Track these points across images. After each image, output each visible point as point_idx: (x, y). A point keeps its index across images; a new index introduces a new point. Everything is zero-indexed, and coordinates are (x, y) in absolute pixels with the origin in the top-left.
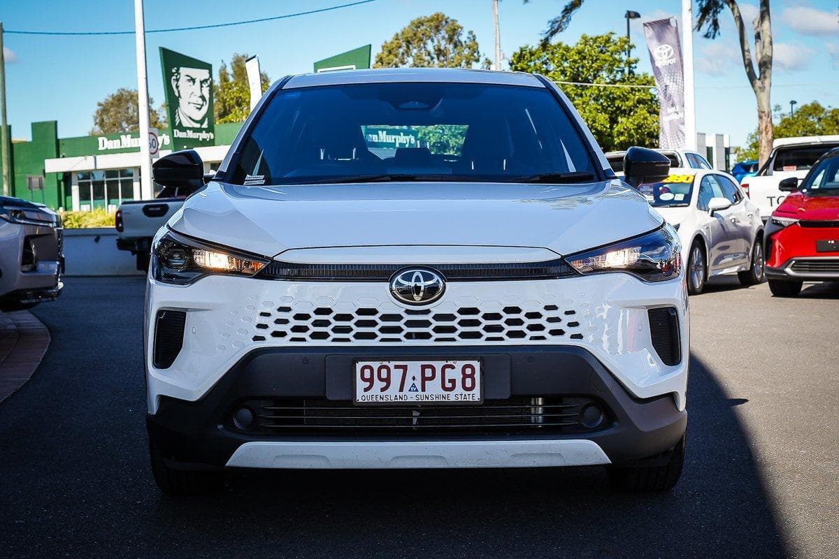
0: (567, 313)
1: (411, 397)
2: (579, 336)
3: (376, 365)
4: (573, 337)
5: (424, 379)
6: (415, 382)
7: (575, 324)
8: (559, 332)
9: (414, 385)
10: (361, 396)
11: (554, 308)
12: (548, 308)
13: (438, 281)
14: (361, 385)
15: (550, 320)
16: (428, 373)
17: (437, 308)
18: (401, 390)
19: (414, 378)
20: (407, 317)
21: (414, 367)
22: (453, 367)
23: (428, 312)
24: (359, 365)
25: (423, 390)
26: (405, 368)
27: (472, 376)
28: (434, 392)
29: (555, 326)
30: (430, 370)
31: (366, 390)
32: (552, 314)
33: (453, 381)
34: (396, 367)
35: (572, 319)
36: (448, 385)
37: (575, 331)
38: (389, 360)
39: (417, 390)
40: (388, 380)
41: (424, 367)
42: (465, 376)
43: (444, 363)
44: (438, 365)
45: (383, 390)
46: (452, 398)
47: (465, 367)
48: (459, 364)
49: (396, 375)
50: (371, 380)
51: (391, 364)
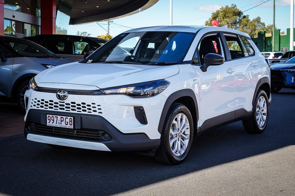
0: (98, 105)
1: (58, 126)
2: (101, 113)
3: (51, 116)
4: (99, 113)
5: (61, 121)
6: (59, 121)
7: (100, 109)
8: (95, 111)
9: (59, 123)
10: (48, 124)
11: (94, 104)
12: (93, 104)
13: (66, 94)
14: (48, 121)
15: (93, 107)
16: (62, 120)
17: (66, 101)
18: (56, 123)
19: (59, 120)
20: (60, 103)
21: (59, 117)
22: (68, 118)
23: (64, 102)
24: (48, 115)
25: (61, 124)
26: (57, 117)
27: (71, 121)
28: (63, 125)
29: (94, 109)
30: (63, 119)
31: (49, 122)
32: (94, 105)
33: (67, 122)
34: (55, 117)
35: (99, 107)
36: (66, 123)
37: (100, 111)
38: (54, 115)
39: (60, 124)
40: (53, 120)
41: (61, 118)
42: (70, 121)
43: (66, 117)
44: (64, 117)
45: (53, 123)
46: (67, 127)
47: (70, 118)
48: (69, 118)
49: (55, 119)
50: (50, 120)
51: (54, 116)
